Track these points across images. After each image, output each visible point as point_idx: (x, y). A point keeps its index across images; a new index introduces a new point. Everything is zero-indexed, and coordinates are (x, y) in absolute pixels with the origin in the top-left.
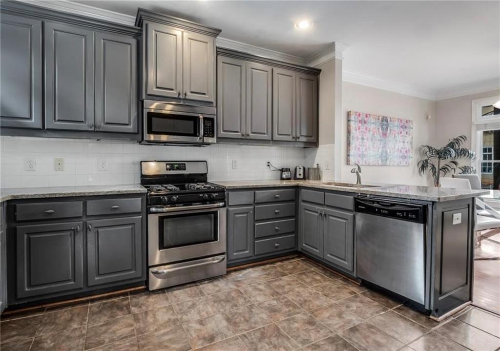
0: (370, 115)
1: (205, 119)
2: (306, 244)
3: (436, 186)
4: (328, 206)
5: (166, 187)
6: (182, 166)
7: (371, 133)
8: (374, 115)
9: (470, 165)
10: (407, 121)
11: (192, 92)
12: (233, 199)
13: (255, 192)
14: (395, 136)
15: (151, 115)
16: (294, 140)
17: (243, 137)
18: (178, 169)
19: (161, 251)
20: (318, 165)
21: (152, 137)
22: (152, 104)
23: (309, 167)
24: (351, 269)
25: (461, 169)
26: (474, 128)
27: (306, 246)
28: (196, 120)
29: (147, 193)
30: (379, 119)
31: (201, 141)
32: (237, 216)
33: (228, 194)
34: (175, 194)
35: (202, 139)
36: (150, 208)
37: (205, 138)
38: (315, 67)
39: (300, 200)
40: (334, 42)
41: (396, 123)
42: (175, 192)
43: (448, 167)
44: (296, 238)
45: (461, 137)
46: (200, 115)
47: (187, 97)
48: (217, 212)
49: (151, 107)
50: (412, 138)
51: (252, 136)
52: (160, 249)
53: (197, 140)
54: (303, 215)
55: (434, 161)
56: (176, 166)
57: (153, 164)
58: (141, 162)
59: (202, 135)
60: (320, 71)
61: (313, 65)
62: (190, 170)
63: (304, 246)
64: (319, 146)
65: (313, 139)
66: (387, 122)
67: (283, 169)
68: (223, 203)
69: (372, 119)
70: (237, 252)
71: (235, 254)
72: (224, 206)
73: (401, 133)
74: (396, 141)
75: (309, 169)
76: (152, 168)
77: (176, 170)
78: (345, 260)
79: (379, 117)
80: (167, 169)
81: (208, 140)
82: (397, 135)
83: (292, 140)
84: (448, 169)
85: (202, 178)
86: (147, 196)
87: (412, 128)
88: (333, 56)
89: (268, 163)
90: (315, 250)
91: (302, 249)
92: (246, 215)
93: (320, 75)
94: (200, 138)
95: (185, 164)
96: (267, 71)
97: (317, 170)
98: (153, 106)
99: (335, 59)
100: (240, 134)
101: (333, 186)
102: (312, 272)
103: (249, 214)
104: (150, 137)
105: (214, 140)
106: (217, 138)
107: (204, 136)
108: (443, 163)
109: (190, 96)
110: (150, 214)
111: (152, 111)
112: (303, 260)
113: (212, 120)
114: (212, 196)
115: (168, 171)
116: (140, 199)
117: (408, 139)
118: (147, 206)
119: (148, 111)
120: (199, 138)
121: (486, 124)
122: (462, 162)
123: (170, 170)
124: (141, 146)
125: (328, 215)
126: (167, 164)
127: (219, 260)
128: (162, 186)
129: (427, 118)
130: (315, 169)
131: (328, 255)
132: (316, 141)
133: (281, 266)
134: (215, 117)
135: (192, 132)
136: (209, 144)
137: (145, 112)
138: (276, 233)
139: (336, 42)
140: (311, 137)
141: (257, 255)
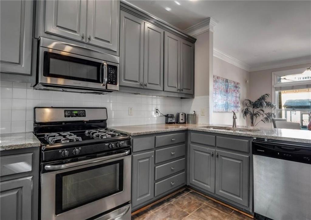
0: (219, 77)
1: (108, 65)
2: (195, 180)
3: (251, 126)
4: (219, 148)
5: (64, 136)
6: (82, 112)
7: (220, 90)
8: (222, 78)
9: (272, 112)
10: (237, 83)
11: (96, 38)
12: (137, 145)
13: (155, 137)
14: (232, 92)
15: (48, 55)
16: (179, 91)
17: (141, 87)
18: (77, 115)
19: (57, 215)
20: (194, 111)
21: (49, 80)
22: (50, 43)
23: (188, 113)
24: (246, 205)
25: (266, 115)
26: (273, 89)
27: (196, 181)
28: (98, 66)
29: (41, 147)
30: (224, 81)
31: (104, 88)
32: (140, 161)
33: (133, 140)
34: (77, 146)
35: (105, 86)
36: (44, 166)
37: (108, 85)
38: (193, 37)
39: (189, 142)
40: (210, 18)
41: (233, 84)
42: (78, 143)
43: (258, 113)
44: (186, 175)
45: (266, 94)
46: (104, 62)
47: (91, 42)
48: (123, 160)
49: (49, 47)
50: (240, 94)
51: (149, 86)
52: (56, 214)
53: (100, 86)
54: (192, 155)
55: (251, 109)
56: (75, 112)
57: (48, 111)
58: (35, 108)
59: (106, 82)
60: (196, 40)
61: (191, 34)
62: (90, 117)
63: (193, 181)
64: (195, 97)
65: (190, 92)
66: (228, 83)
67: (168, 115)
68: (129, 151)
69: (221, 80)
70: (140, 197)
71: (138, 199)
72: (130, 154)
73: (235, 91)
74: (232, 96)
75: (188, 115)
76: (47, 115)
77: (75, 116)
78: (239, 196)
79: (224, 79)
80: (65, 116)
81: (110, 87)
82: (233, 92)
83: (177, 92)
84: (258, 114)
85: (102, 124)
86: (41, 150)
87: (240, 88)
88: (208, 29)
89: (157, 110)
90: (205, 185)
91: (191, 184)
92: (148, 160)
93: (196, 43)
94: (104, 85)
95: (85, 111)
96: (160, 33)
97: (194, 116)
98: (52, 45)
99: (209, 31)
100: (139, 84)
101: (212, 129)
102: (207, 207)
103: (150, 158)
104: (46, 80)
105: (117, 87)
106: (120, 86)
107: (107, 83)
108: (256, 110)
109: (94, 41)
110: (43, 173)
111: (51, 51)
112: (191, 193)
113: (115, 68)
114: (118, 144)
115: (67, 118)
116: (31, 154)
117: (238, 95)
118: (40, 163)
119: (46, 50)
120: (102, 84)
121: (281, 87)
122: (267, 110)
123: (69, 116)
124: (35, 90)
125: (221, 156)
126: (65, 111)
127: (124, 213)
128: (60, 135)
129: (246, 81)
130: (193, 115)
131: (220, 191)
132: (193, 93)
133: (177, 203)
134: (118, 66)
135: (96, 79)
136: (110, 91)
137: (42, 50)
138: (172, 173)
139: (211, 18)
140: (189, 89)
141: (157, 196)
